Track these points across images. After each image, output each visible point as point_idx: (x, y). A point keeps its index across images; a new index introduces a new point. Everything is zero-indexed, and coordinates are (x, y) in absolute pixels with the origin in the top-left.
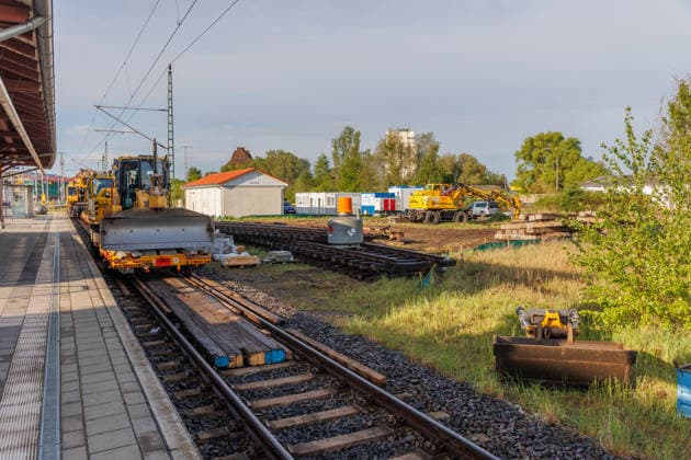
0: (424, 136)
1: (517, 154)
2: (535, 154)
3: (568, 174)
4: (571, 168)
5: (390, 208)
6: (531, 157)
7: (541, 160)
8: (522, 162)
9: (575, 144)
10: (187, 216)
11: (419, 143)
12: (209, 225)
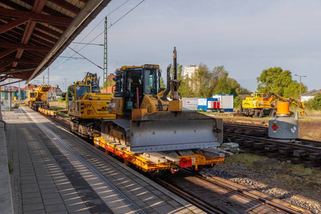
0: (219, 68)
1: (258, 78)
2: (268, 79)
3: (286, 89)
4: (287, 86)
5: (216, 108)
6: (265, 80)
7: (270, 82)
8: (260, 82)
9: (288, 74)
10: (198, 119)
11: (216, 71)
12: (216, 126)
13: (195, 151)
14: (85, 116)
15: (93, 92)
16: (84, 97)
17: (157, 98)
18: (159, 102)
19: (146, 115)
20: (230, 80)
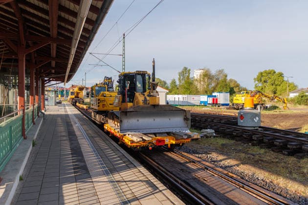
0: (220, 71)
1: (255, 79)
2: (263, 79)
3: (279, 88)
4: (280, 85)
5: (215, 103)
6: (261, 81)
7: (265, 82)
8: (257, 82)
9: (281, 75)
10: (172, 110)
11: (217, 74)
12: (186, 116)
13: (168, 134)
14: (101, 108)
15: (108, 91)
16: (101, 95)
17: (144, 95)
18: (145, 98)
19: (131, 107)
20: (231, 81)
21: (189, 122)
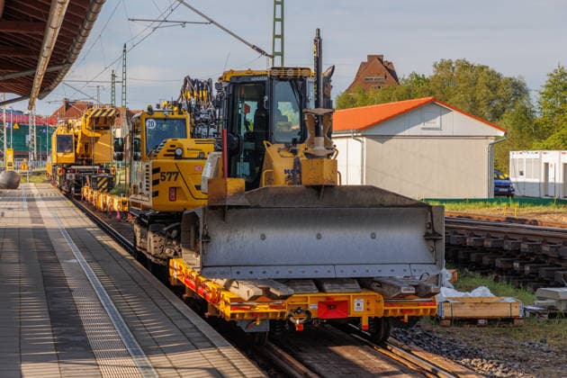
10: (382, 206)
12: (431, 225)
18: (297, 163)
21: (442, 246)
